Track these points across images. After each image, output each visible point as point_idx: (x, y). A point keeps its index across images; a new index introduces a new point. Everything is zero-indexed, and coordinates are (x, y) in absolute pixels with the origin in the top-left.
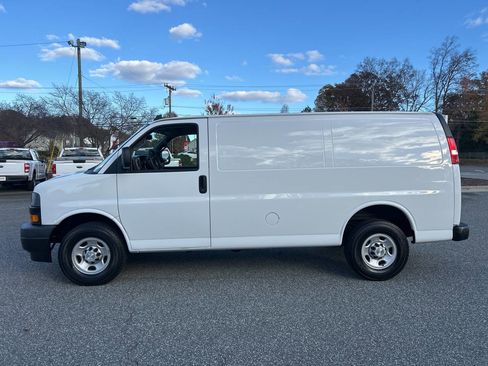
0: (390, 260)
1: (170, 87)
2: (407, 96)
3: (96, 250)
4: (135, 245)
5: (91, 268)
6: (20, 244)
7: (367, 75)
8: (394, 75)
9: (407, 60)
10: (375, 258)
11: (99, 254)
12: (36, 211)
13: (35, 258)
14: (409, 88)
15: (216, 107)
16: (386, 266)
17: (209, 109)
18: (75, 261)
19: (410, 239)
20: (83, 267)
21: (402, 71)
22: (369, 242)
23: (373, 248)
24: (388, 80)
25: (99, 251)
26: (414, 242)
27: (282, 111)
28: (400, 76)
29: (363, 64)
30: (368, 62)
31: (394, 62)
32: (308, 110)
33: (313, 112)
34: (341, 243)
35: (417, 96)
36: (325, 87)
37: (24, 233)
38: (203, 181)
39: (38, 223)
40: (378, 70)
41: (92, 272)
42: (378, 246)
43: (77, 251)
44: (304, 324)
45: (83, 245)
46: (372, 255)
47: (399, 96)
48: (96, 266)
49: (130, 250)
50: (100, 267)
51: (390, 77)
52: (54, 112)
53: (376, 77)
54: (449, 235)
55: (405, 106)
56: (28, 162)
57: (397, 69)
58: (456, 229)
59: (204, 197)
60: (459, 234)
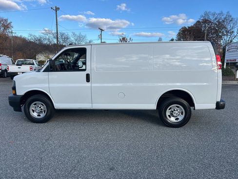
0: (181, 118)
1: (101, 29)
2: (227, 32)
3: (40, 107)
4: (57, 106)
5: (38, 115)
6: (8, 104)
7: (206, 21)
8: (221, 20)
9: (228, 12)
10: (173, 116)
11: (42, 109)
12: (14, 88)
13: (15, 110)
14: (229, 28)
15: (124, 39)
16: (179, 121)
17: (121, 40)
18: (31, 112)
19: (192, 108)
20: (35, 115)
21: (225, 18)
22: (171, 108)
23: (172, 112)
24: (217, 23)
25: (42, 108)
26: (194, 109)
27: (159, 41)
28: (224, 21)
29: (204, 15)
30: (206, 14)
31: (221, 13)
32: (172, 40)
33: (174, 41)
34: (156, 108)
35: (233, 32)
36: (182, 28)
37: (10, 98)
38: (88, 76)
39: (15, 94)
40: (212, 18)
41: (39, 117)
42: (175, 110)
43: (32, 107)
44: (126, 146)
45: (35, 105)
46: (172, 115)
47: (223, 32)
48: (41, 114)
49: (55, 108)
50: (42, 115)
51: (218, 21)
52: (45, 42)
53: (210, 22)
54: (214, 106)
55: (225, 37)
56: (32, 66)
57: (223, 17)
58: (217, 103)
59: (88, 84)
60: (219, 106)
